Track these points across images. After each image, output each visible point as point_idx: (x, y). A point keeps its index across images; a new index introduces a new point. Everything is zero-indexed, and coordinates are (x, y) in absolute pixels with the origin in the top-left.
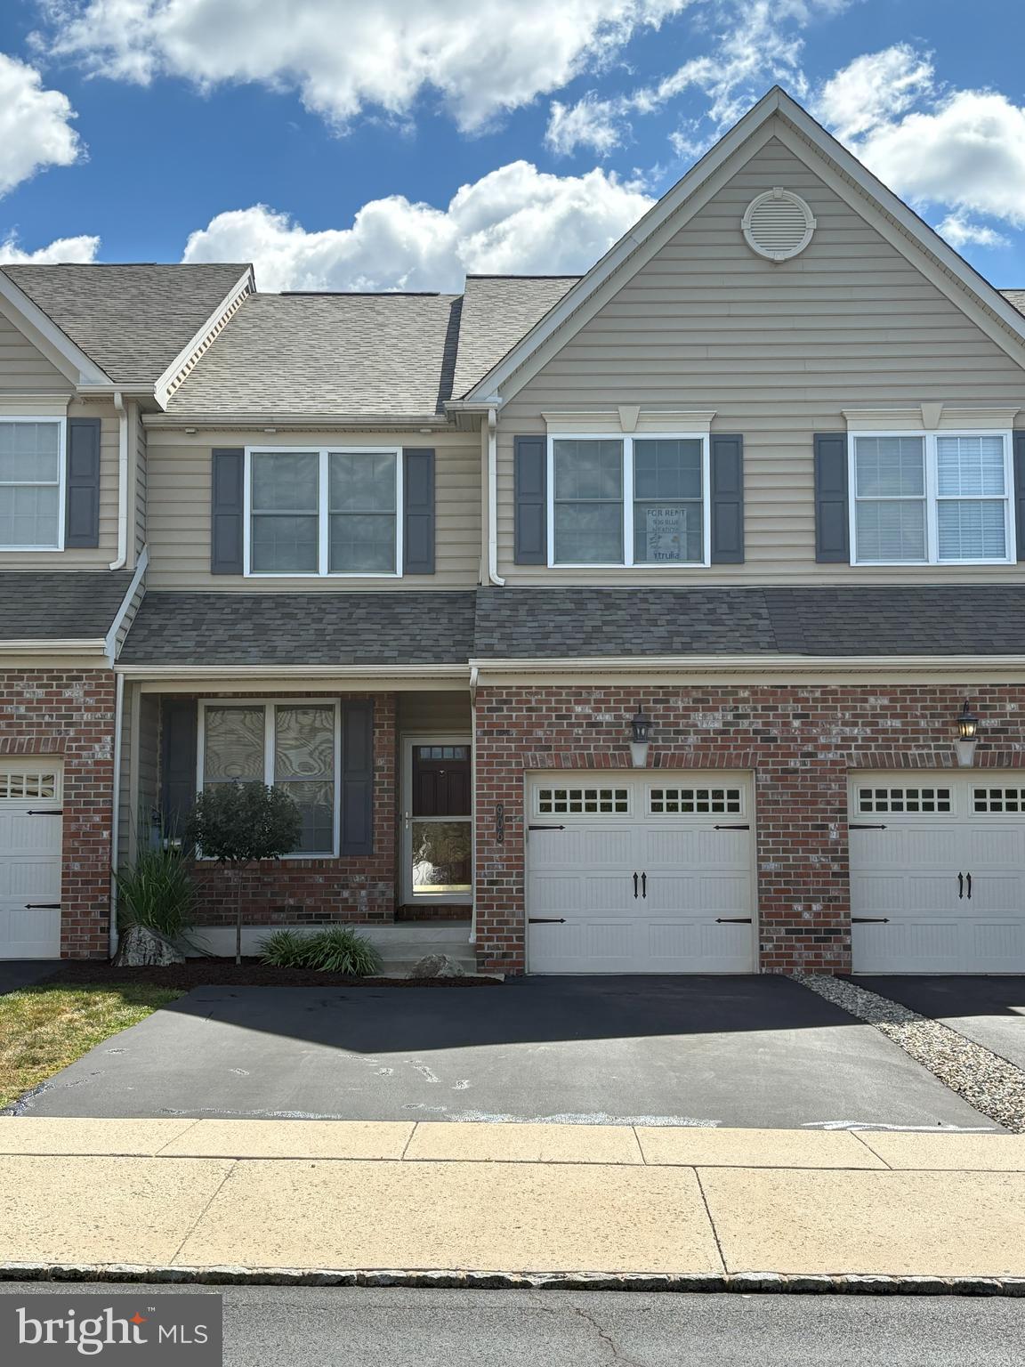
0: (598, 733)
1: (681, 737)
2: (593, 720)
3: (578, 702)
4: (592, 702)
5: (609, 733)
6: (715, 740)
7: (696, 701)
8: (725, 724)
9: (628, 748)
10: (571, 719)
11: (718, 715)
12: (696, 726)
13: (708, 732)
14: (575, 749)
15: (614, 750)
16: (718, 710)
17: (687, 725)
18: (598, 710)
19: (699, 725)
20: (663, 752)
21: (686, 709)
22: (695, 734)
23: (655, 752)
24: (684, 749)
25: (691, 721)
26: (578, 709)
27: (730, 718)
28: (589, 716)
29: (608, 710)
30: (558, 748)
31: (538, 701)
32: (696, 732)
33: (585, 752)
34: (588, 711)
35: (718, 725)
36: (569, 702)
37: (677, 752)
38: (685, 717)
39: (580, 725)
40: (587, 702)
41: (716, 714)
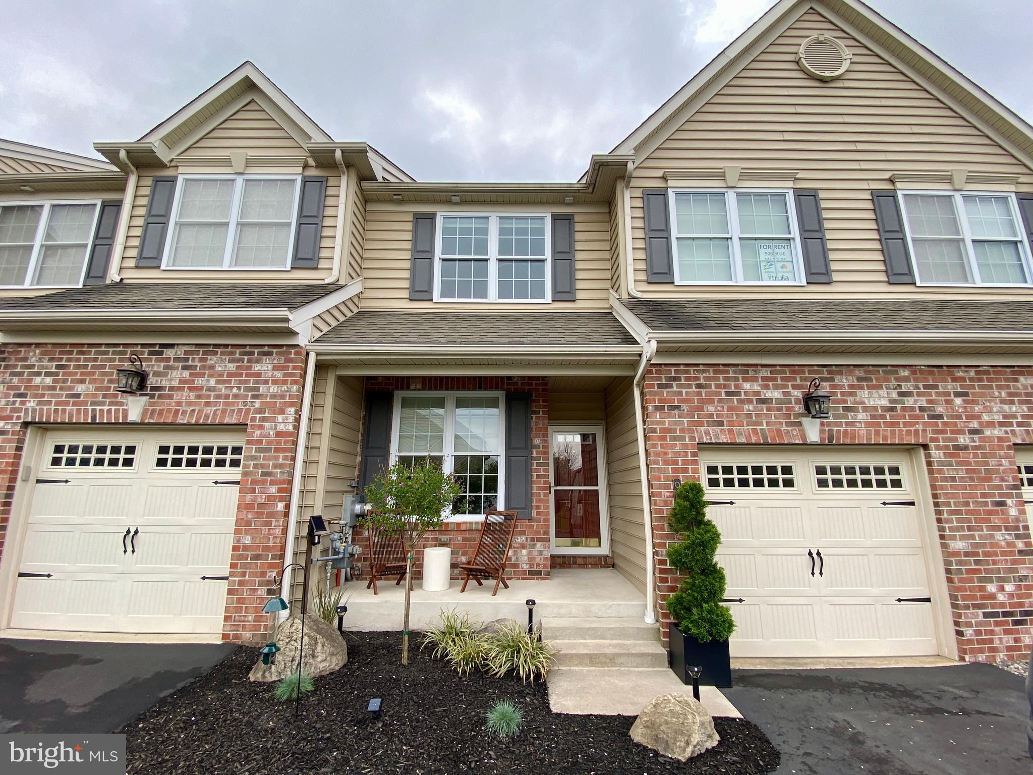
0: (769, 409)
1: (850, 414)
2: (763, 397)
3: (745, 380)
4: (760, 380)
5: (779, 409)
6: (883, 417)
7: (859, 379)
8: (892, 401)
9: (800, 424)
10: (740, 395)
11: (883, 392)
12: (862, 403)
13: (876, 409)
14: (748, 425)
15: (786, 426)
16: (882, 388)
17: (855, 402)
18: (767, 387)
19: (867, 402)
20: (835, 429)
21: (851, 386)
22: (864, 411)
23: (827, 429)
24: (855, 426)
25: (858, 399)
26: (747, 386)
27: (894, 395)
28: (757, 393)
29: (776, 387)
30: (731, 424)
31: (706, 378)
32: (865, 409)
33: (758, 428)
34: (756, 387)
35: (885, 402)
36: (736, 379)
37: (849, 428)
38: (851, 394)
39: (750, 401)
40: (754, 379)
41: (881, 392)
